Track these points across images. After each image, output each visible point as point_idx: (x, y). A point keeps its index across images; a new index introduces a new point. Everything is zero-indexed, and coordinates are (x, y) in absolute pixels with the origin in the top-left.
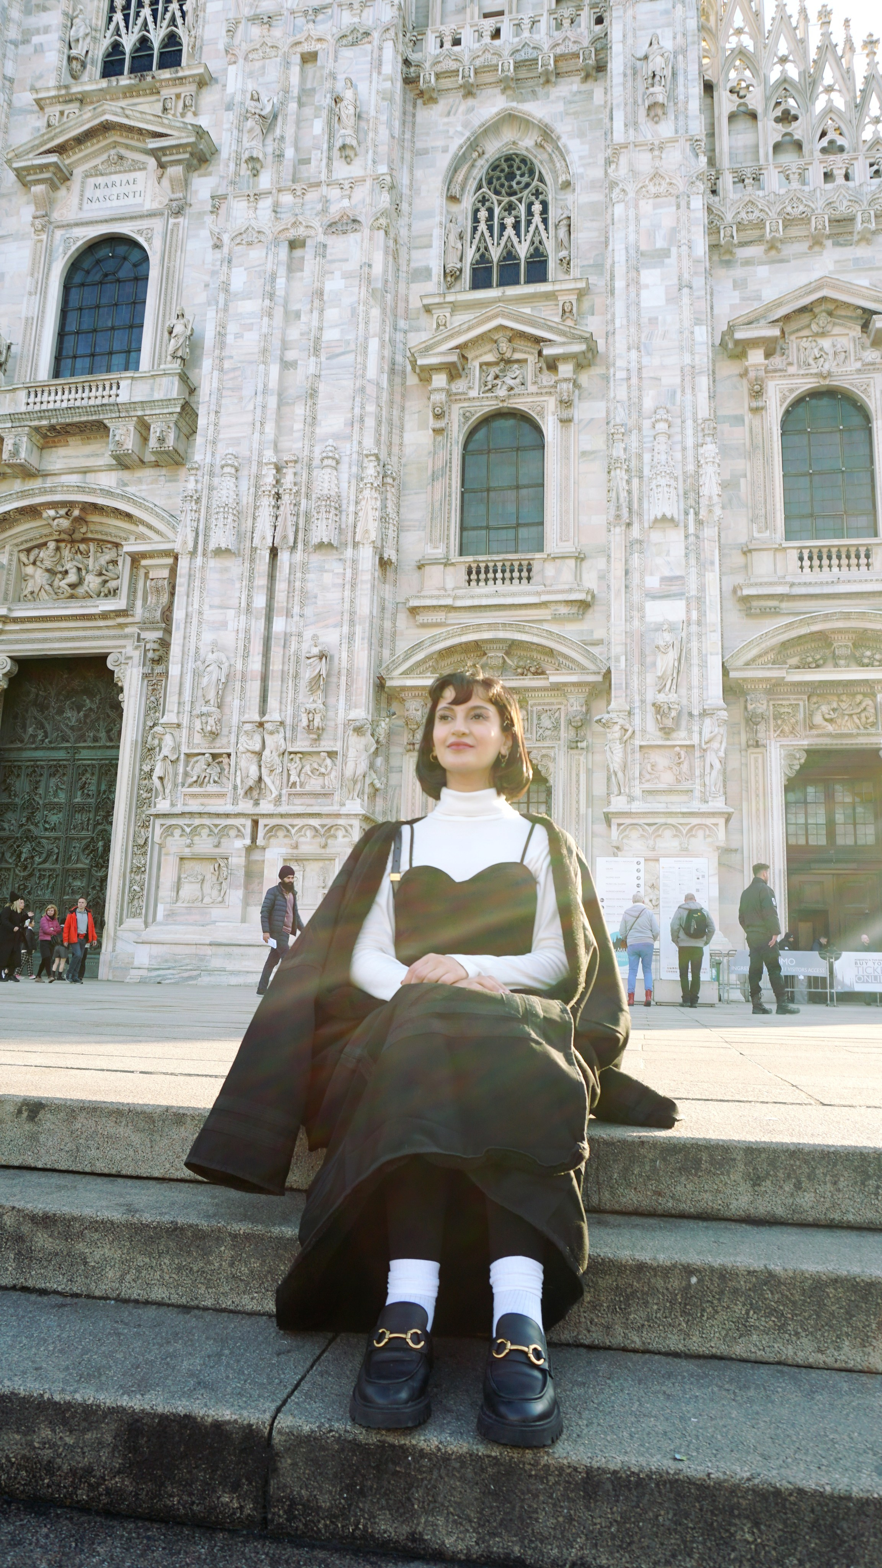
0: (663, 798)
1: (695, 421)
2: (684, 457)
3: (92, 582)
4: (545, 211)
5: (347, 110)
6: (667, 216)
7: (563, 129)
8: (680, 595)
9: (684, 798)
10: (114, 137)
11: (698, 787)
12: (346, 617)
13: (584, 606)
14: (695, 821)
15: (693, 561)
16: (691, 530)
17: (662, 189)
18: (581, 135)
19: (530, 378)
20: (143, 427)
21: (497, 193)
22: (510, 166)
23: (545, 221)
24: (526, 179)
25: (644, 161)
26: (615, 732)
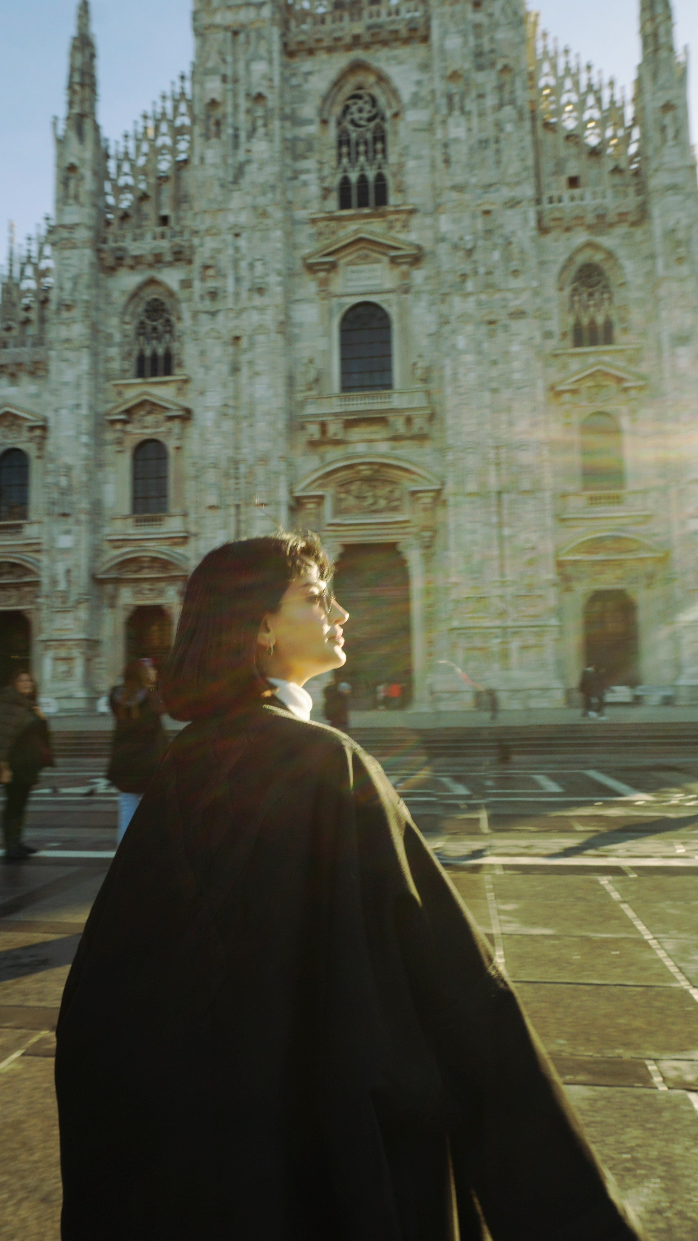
3: (382, 503)
4: (610, 299)
5: (515, 249)
10: (362, 245)
12: (540, 527)
13: (648, 517)
17: (685, 303)
18: (630, 258)
19: (612, 395)
20: (409, 421)
21: (583, 285)
22: (589, 270)
23: (611, 303)
24: (598, 278)
25: (675, 286)
26: (678, 583)
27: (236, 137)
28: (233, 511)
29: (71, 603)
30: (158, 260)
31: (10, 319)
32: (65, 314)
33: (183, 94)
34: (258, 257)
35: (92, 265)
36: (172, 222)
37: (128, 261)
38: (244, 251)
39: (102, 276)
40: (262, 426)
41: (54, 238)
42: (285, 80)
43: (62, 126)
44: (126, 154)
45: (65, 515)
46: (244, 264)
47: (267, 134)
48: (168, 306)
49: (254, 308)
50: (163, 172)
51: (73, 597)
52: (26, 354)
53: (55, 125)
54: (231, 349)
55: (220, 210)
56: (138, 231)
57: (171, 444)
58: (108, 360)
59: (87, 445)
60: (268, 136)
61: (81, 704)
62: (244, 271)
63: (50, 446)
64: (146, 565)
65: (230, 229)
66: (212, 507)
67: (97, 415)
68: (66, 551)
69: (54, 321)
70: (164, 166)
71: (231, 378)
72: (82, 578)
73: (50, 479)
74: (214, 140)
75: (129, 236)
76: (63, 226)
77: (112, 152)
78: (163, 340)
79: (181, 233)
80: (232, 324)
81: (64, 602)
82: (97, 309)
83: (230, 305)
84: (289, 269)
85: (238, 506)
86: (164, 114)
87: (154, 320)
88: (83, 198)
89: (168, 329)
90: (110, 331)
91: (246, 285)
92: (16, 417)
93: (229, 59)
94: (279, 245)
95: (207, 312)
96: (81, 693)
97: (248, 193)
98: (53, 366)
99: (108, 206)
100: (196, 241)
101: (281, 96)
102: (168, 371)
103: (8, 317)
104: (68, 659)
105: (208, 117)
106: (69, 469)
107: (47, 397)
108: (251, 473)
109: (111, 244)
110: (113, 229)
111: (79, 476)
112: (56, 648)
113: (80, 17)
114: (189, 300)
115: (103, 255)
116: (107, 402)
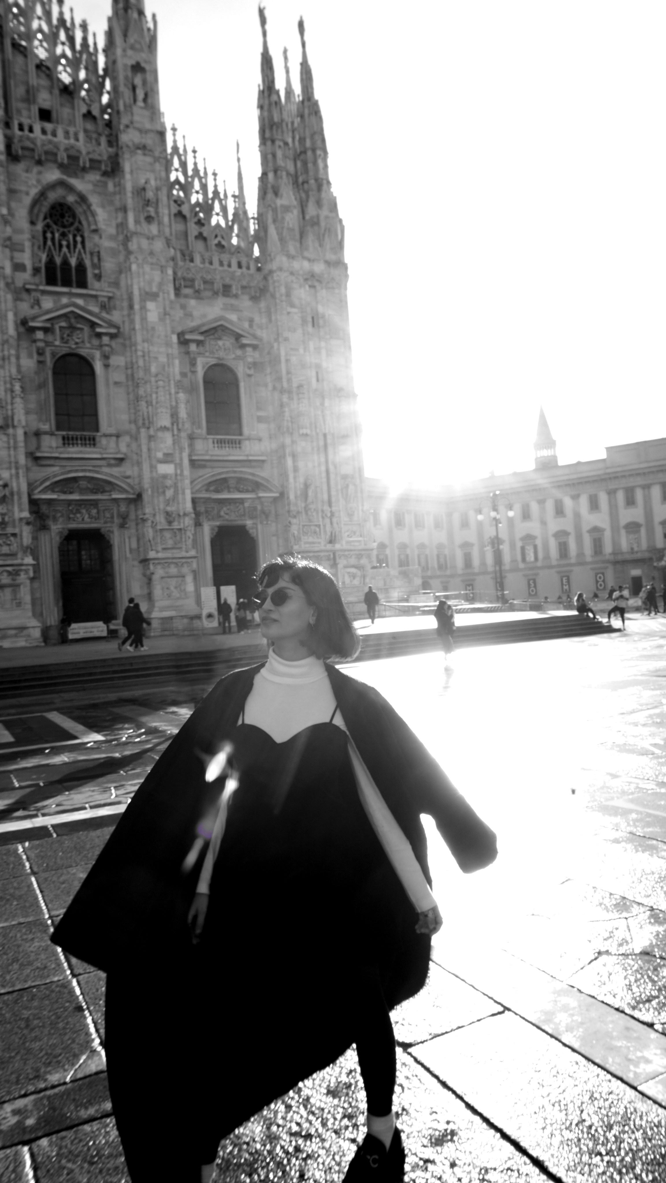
0: (169, 551)
1: (174, 380)
2: (170, 398)
4: (83, 243)
6: (157, 276)
7: (94, 200)
8: (171, 462)
9: (178, 551)
11: (184, 546)
12: (13, 465)
13: (121, 460)
14: (184, 560)
15: (177, 447)
16: (176, 432)
17: (154, 260)
18: (103, 206)
19: (86, 339)
21: (56, 224)
22: (62, 210)
23: (84, 247)
24: (71, 220)
25: (144, 243)
26: (149, 523)
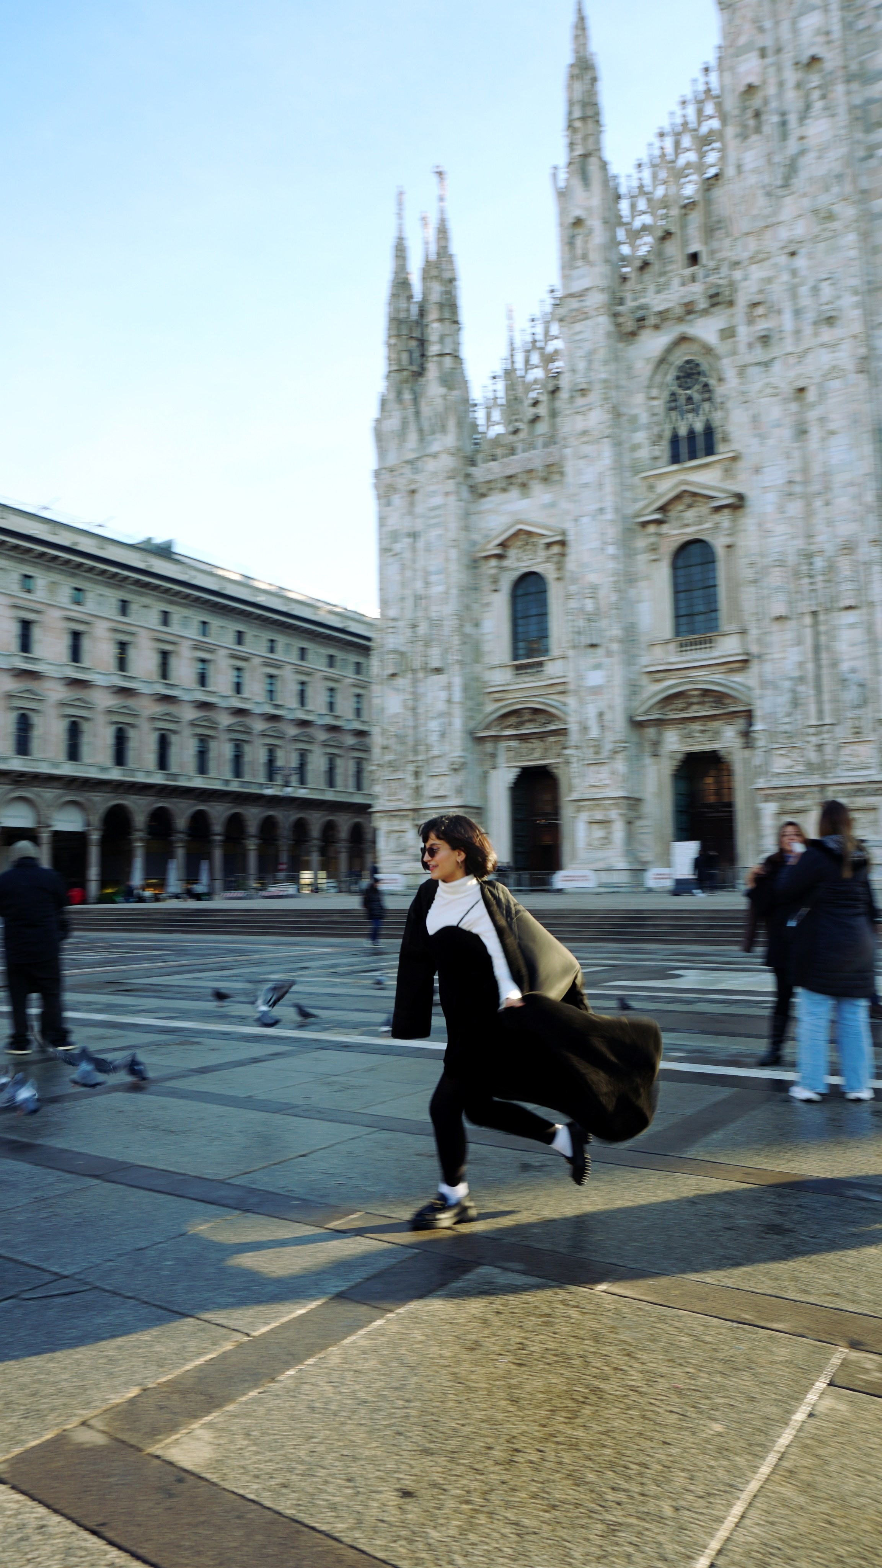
27: (784, 124)
28: (808, 620)
29: (605, 753)
30: (689, 310)
31: (516, 420)
32: (580, 401)
33: (708, 91)
34: (825, 276)
35: (609, 335)
36: (704, 259)
37: (652, 320)
38: (804, 273)
39: (621, 345)
40: (843, 502)
41: (561, 311)
42: (847, 26)
43: (562, 175)
44: (641, 187)
45: (593, 646)
46: (804, 290)
47: (826, 108)
48: (704, 367)
49: (823, 345)
50: (688, 198)
51: (608, 747)
52: (536, 458)
53: (554, 176)
54: (794, 407)
55: (767, 227)
56: (662, 280)
57: (719, 543)
58: (635, 448)
59: (614, 557)
60: (830, 111)
61: (623, 878)
62: (806, 300)
63: (571, 564)
64: (695, 700)
65: (783, 248)
66: (779, 618)
67: (625, 518)
68: (596, 690)
69: (568, 412)
70: (690, 190)
71: (796, 445)
72: (618, 722)
73: (573, 604)
74: (754, 138)
75: (652, 288)
76: (572, 295)
77: (623, 190)
78: (701, 412)
79: (717, 269)
80: (792, 374)
81: (597, 753)
82: (618, 387)
83: (790, 349)
84: (869, 282)
85: (814, 614)
86: (685, 124)
87: (688, 388)
88: (593, 256)
89: (706, 396)
90: (634, 411)
91: (810, 316)
92: (529, 533)
93: (768, 24)
94: (853, 253)
95: (758, 364)
96: (622, 864)
97: (805, 195)
98: (570, 468)
99: (623, 258)
100: (737, 275)
101: (844, 50)
102: (710, 450)
103: (514, 417)
104: (605, 823)
105: (744, 109)
106: (594, 589)
107: (564, 505)
108: (831, 568)
109: (630, 304)
110: (629, 285)
111: (608, 596)
112: (590, 810)
113: (576, 37)
114: (734, 353)
115: (621, 320)
116: (635, 500)
